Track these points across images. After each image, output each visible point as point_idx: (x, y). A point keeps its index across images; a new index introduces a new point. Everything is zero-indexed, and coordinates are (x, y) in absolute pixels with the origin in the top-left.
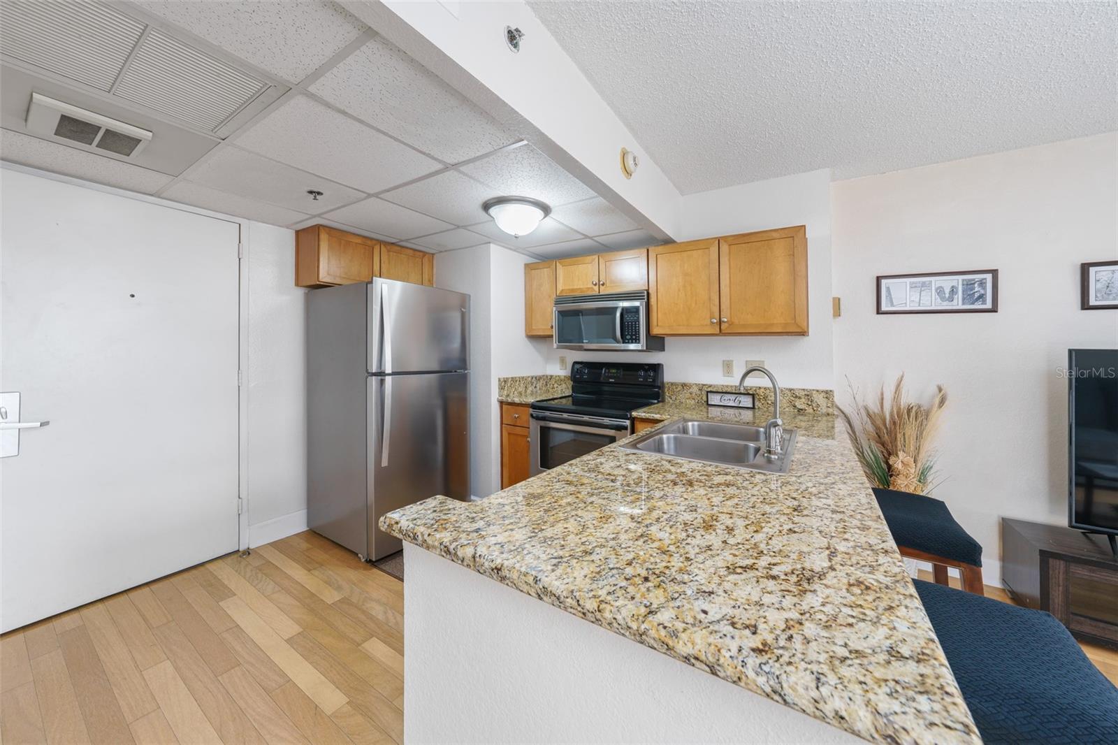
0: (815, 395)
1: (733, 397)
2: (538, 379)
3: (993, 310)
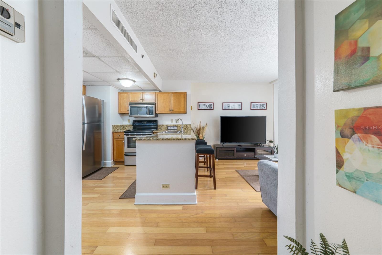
0: (188, 125)
1: (173, 127)
2: (122, 126)
3: (213, 110)
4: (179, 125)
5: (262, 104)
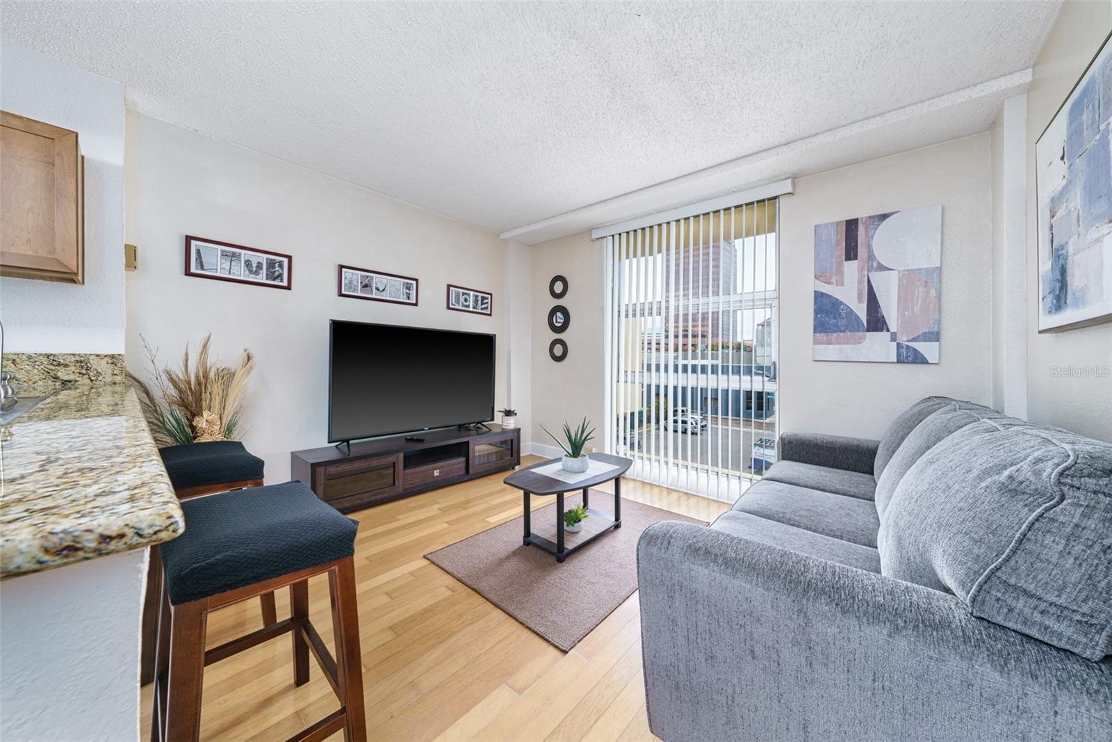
3: (288, 288)
5: (480, 295)
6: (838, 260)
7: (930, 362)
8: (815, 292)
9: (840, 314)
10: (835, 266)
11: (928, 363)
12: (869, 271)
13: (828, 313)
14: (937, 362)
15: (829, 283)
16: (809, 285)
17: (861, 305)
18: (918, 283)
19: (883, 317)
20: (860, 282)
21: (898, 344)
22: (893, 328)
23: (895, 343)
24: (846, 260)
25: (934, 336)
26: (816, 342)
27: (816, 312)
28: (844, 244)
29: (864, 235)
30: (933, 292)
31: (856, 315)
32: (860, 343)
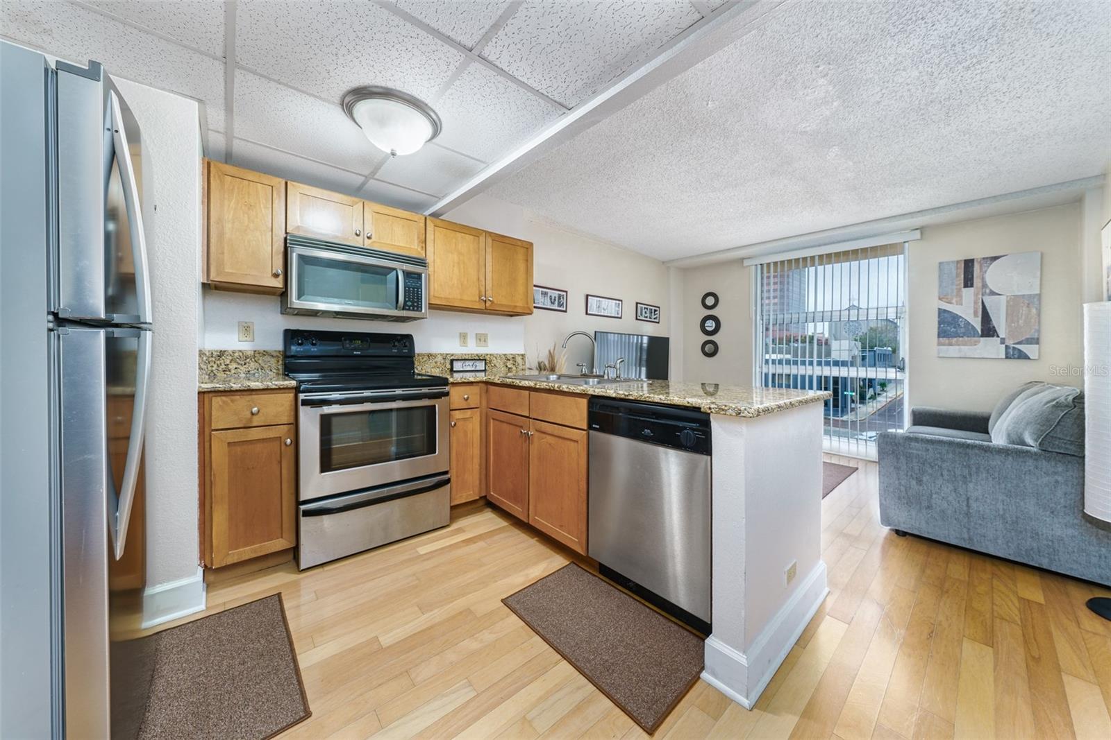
0: (516, 357)
1: (471, 363)
3: (565, 311)
4: (491, 355)
5: (653, 308)
6: (958, 287)
7: (1031, 358)
8: (939, 309)
9: (959, 325)
10: (955, 291)
11: (1029, 358)
12: (983, 295)
13: (949, 324)
14: (1037, 358)
15: (951, 303)
16: (934, 304)
17: (976, 319)
18: (1022, 305)
19: (994, 327)
20: (975, 303)
21: (1006, 346)
22: (1002, 335)
23: (1004, 346)
24: (965, 287)
25: (1036, 341)
26: (940, 344)
27: (940, 323)
28: (962, 276)
29: (979, 271)
30: (1034, 311)
31: (972, 326)
32: (975, 345)
